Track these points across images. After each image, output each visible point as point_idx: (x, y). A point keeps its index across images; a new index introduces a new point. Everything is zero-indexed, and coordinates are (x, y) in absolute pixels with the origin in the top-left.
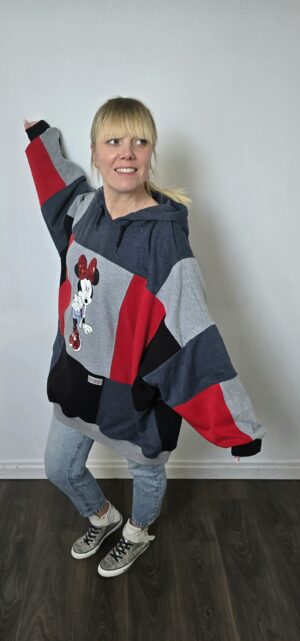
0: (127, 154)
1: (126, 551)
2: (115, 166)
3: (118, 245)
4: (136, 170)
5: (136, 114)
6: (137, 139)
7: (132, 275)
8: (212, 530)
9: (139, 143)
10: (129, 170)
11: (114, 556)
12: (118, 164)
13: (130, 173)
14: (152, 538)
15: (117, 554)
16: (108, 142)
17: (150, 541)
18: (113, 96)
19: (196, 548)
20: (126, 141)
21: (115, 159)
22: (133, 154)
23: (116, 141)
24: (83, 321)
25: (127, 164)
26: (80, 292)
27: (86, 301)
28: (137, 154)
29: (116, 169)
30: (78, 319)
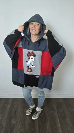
1: (37, 113)
7: (42, 52)
9: (37, 25)
11: (35, 115)
14: (42, 110)
15: (36, 114)
17: (42, 111)
19: (52, 113)
20: (34, 24)
21: (32, 27)
24: (32, 65)
25: (34, 29)
26: (29, 60)
27: (32, 61)
28: (36, 27)
29: (32, 30)
30: (29, 66)
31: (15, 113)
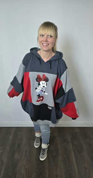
0: (45, 40)
1: (45, 151)
2: (42, 43)
3: (51, 68)
4: (48, 44)
5: (49, 28)
6: (49, 36)
8: (70, 140)
9: (50, 36)
10: (46, 45)
11: (42, 154)
12: (43, 42)
13: (46, 46)
16: (40, 35)
18: (46, 21)
20: (46, 36)
21: (42, 41)
22: (47, 40)
23: (43, 35)
24: (44, 92)
25: (45, 43)
26: (40, 86)
27: (44, 87)
28: (48, 40)
29: (42, 44)
30: (40, 94)
31: (19, 145)
